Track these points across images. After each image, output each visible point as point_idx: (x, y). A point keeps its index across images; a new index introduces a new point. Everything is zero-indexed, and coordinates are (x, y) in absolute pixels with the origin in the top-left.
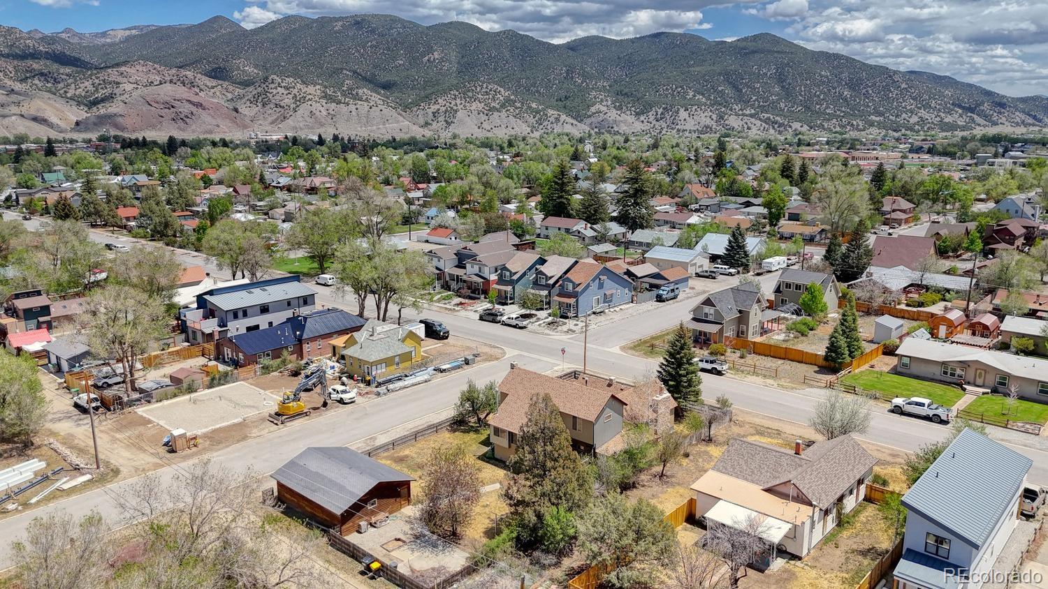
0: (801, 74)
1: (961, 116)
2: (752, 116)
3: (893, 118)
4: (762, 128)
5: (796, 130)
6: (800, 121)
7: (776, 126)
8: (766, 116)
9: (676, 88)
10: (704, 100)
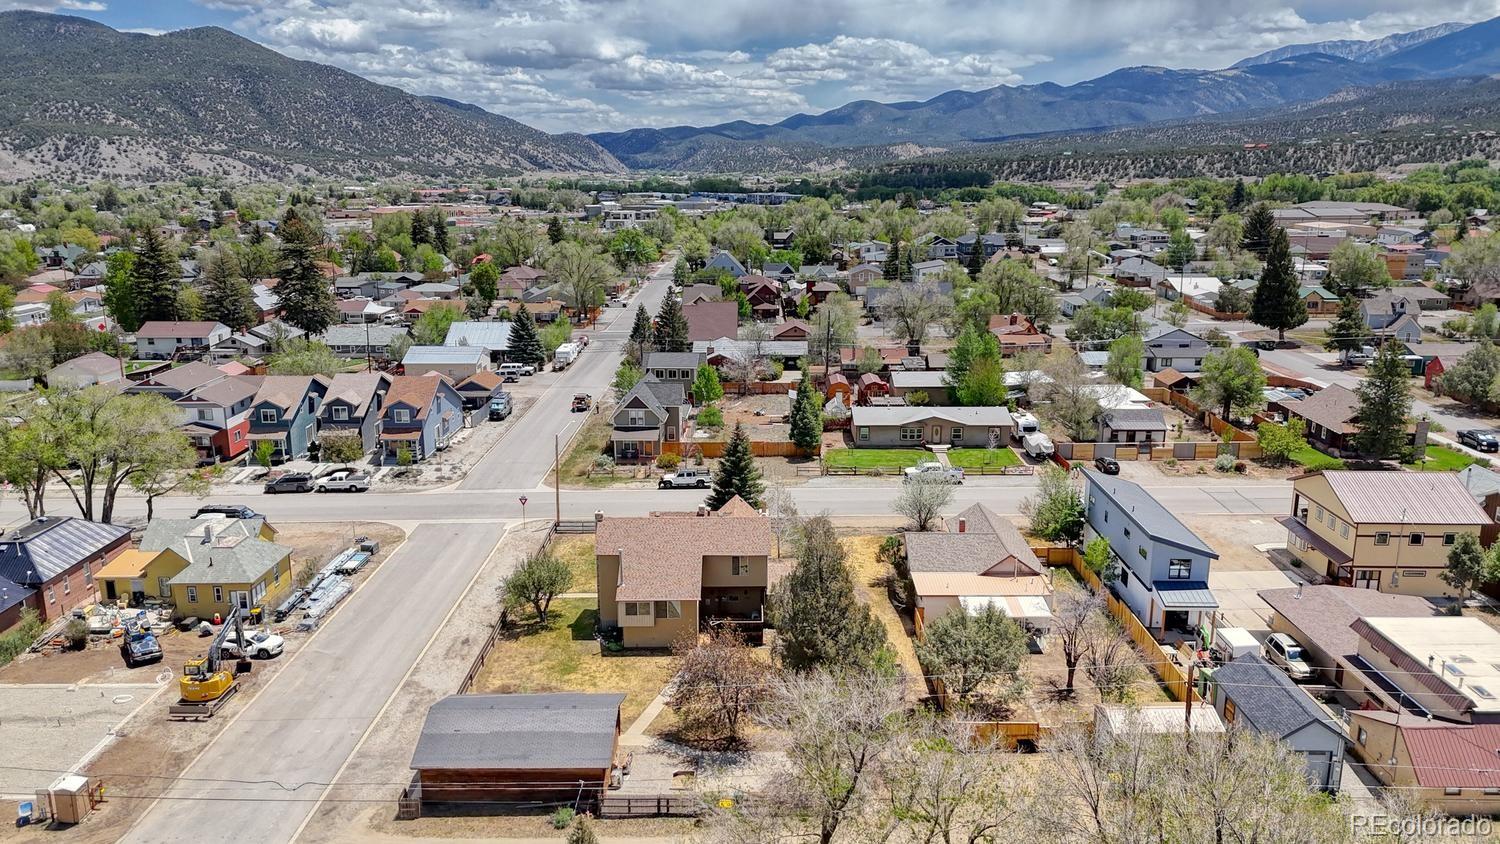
0: (285, 94)
1: (503, 157)
2: (226, 154)
3: (425, 159)
4: (247, 174)
5: (299, 175)
6: (303, 163)
7: (268, 169)
8: (249, 154)
9: (81, 106)
10: (136, 127)
